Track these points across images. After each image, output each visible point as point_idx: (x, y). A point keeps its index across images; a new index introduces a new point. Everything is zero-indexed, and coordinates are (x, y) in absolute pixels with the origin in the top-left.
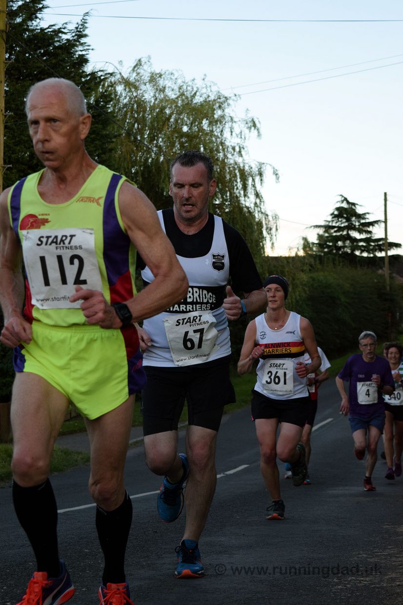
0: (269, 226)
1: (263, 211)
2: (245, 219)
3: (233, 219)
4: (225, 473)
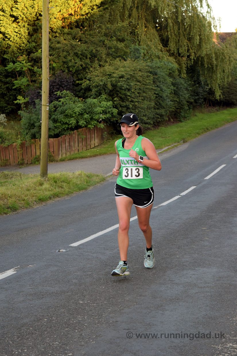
0: (215, 24)
1: (212, 16)
2: (201, 22)
3: (194, 21)
4: (181, 194)
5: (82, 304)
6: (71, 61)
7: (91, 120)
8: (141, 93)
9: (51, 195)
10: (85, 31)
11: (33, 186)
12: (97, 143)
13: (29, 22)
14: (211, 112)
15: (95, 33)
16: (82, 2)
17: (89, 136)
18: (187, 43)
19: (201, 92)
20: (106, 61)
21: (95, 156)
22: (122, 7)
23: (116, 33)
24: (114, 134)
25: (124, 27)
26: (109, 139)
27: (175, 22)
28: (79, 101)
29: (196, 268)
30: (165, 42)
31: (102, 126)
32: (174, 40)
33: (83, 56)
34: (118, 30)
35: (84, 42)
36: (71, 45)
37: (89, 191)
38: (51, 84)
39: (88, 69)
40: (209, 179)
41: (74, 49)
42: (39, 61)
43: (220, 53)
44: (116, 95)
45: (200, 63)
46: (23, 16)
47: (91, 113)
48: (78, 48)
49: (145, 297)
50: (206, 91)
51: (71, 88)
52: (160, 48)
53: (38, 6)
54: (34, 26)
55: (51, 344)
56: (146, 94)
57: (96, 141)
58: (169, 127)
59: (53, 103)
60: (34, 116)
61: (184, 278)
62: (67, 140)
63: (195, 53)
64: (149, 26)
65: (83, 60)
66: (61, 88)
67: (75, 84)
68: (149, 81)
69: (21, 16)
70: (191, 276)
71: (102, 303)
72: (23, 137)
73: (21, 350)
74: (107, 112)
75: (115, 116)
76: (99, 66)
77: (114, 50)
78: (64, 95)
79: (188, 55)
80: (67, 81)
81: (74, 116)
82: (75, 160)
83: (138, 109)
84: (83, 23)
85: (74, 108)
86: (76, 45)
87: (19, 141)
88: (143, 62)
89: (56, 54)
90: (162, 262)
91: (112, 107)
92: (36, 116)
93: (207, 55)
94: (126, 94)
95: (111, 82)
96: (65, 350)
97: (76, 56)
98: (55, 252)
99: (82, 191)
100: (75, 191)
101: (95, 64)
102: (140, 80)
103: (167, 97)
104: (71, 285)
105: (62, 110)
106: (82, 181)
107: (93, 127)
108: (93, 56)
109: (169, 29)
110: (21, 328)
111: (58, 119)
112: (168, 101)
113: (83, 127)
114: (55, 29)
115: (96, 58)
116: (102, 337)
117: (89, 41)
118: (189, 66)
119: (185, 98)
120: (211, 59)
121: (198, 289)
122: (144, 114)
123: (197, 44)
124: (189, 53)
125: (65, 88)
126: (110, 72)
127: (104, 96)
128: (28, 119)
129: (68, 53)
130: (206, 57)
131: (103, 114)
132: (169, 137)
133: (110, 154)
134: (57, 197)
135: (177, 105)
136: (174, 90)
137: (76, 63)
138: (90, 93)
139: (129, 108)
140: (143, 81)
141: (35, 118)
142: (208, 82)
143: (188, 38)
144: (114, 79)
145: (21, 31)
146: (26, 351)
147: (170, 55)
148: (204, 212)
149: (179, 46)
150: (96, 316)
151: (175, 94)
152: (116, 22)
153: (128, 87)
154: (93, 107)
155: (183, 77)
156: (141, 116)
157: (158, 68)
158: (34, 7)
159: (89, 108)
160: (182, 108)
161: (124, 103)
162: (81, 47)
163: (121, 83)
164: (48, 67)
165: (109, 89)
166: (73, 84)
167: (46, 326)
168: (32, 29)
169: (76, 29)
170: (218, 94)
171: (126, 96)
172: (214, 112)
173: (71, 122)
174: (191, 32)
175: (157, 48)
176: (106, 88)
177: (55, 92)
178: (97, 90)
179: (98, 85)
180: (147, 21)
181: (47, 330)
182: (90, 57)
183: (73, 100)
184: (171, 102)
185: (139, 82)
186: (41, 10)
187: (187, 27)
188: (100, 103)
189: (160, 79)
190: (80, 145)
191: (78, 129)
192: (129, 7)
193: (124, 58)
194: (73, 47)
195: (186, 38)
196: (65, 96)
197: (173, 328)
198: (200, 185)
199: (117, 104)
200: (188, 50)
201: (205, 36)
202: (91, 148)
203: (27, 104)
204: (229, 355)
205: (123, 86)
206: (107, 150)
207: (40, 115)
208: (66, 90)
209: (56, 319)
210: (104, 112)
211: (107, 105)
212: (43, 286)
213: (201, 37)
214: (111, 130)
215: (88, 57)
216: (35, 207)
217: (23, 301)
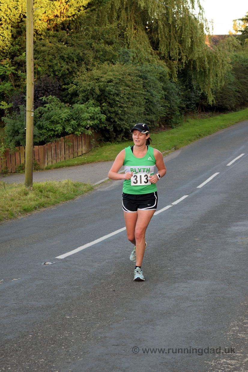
4: (172, 204)
5: (69, 319)
6: (56, 64)
7: (78, 127)
8: (130, 99)
9: (37, 205)
10: (72, 33)
11: (17, 196)
12: (85, 150)
13: (12, 24)
14: (203, 118)
15: (82, 35)
16: (68, 3)
17: (77, 144)
18: (178, 45)
19: (193, 97)
20: (93, 65)
21: (83, 164)
22: (110, 9)
23: (104, 35)
24: (103, 141)
25: (112, 29)
26: (97, 146)
27: (165, 24)
28: (66, 107)
29: (188, 281)
30: (155, 45)
31: (90, 132)
32: (165, 42)
33: (70, 60)
34: (106, 32)
35: (71, 45)
36: (57, 48)
37: (76, 201)
38: (36, 89)
39: (75, 73)
40: (202, 187)
41: (60, 52)
42: (23, 65)
43: (212, 56)
44: (104, 100)
45: (192, 66)
46: (6, 17)
47: (77, 119)
48: (64, 51)
49: (135, 312)
50: (199, 96)
51: (57, 93)
52: (150, 51)
53: (22, 7)
54: (18, 28)
55: (36, 361)
56: (136, 99)
57: (83, 149)
58: (160, 133)
59: (38, 108)
60: (18, 123)
61: (176, 291)
62: (53, 148)
63: (186, 56)
64: (139, 28)
65: (70, 64)
66: (46, 93)
67: (61, 89)
68: (139, 86)
69: (4, 17)
70: (183, 289)
71: (89, 318)
72: (7, 145)
73: (5, 368)
74: (95, 118)
75: (103, 122)
76: (86, 70)
77: (102, 53)
78: (49, 100)
79: (179, 58)
80: (53, 86)
81: (60, 122)
82: (61, 168)
83: (128, 115)
84: (70, 25)
85: (61, 114)
86: (62, 48)
87: (3, 149)
88: (133, 66)
89: (42, 58)
90: (153, 274)
91: (100, 112)
92: (20, 123)
93: (199, 58)
94: (115, 99)
95: (98, 87)
96: (51, 367)
97: (62, 60)
98: (41, 265)
99: (69, 201)
100: (62, 201)
101: (82, 68)
102: (130, 84)
103: (158, 103)
104: (57, 299)
105: (47, 116)
106: (68, 190)
107: (80, 133)
108: (80, 59)
109: (159, 32)
110: (5, 345)
111: (44, 126)
112: (158, 106)
113: (70, 134)
114: (39, 31)
115: (84, 61)
116: (90, 354)
117: (76, 44)
118: (180, 70)
119: (176, 103)
120: (203, 62)
121: (190, 303)
122: (134, 120)
123: (189, 47)
124: (180, 56)
125: (51, 93)
126: (98, 76)
127: (92, 102)
128: (12, 125)
129: (53, 55)
130: (198, 60)
131: (91, 120)
132: (160, 144)
133: (98, 162)
134: (43, 208)
135: (168, 111)
136: (165, 95)
137: (62, 67)
138: (77, 98)
139: (118, 114)
140: (133, 85)
141: (19, 125)
142: (200, 86)
143: (179, 40)
144: (102, 84)
145: (4, 33)
146: (10, 369)
147: (160, 58)
148: (197, 223)
149: (170, 49)
150: (84, 331)
151: (166, 99)
152: (104, 24)
153: (116, 92)
154: (80, 113)
155: (175, 82)
156: (130, 122)
157: (148, 72)
158: (18, 8)
159: (76, 114)
160: (173, 114)
161: (113, 108)
162: (68, 50)
163: (109, 88)
164: (33, 71)
165: (97, 94)
166: (59, 89)
167: (31, 343)
168: (16, 31)
169: (62, 31)
170: (211, 99)
171: (115, 101)
172: (206, 118)
173: (57, 129)
174: (183, 35)
175: (147, 51)
176: (93, 93)
177: (40, 97)
178: (84, 95)
179: (85, 90)
180: (136, 23)
181: (32, 347)
182: (77, 60)
183: (59, 106)
184: (162, 108)
185: (128, 86)
186: (25, 11)
187: (179, 29)
188: (88, 109)
189: (150, 84)
190: (67, 152)
191: (65, 136)
192: (118, 8)
193: (112, 62)
194: (58, 50)
195: (177, 40)
196: (51, 102)
197: (164, 344)
198: (193, 194)
199: (106, 110)
200: (180, 53)
201: (197, 39)
202: (79, 155)
203: (10, 110)
204: (222, 371)
205: (112, 91)
206: (96, 158)
207: (25, 121)
208: (52, 95)
209: (42, 335)
210: (92, 118)
211: (94, 111)
212: (28, 301)
213: (193, 39)
214: (100, 137)
215: (75, 61)
216: (19, 218)
217: (7, 316)
